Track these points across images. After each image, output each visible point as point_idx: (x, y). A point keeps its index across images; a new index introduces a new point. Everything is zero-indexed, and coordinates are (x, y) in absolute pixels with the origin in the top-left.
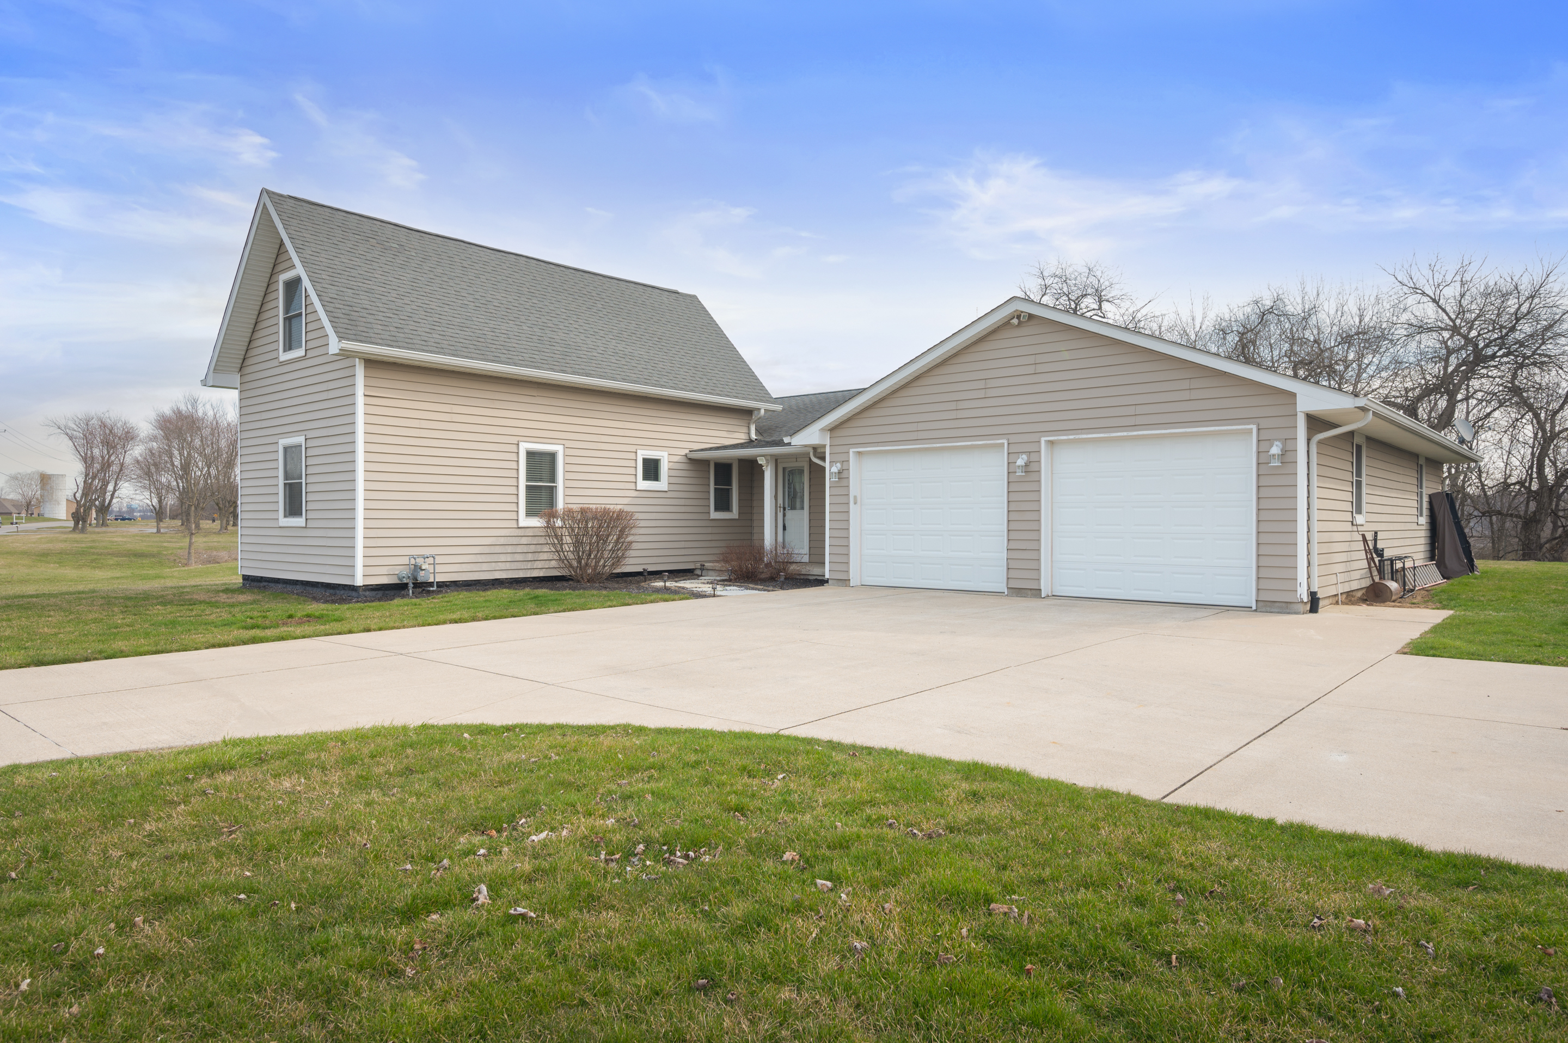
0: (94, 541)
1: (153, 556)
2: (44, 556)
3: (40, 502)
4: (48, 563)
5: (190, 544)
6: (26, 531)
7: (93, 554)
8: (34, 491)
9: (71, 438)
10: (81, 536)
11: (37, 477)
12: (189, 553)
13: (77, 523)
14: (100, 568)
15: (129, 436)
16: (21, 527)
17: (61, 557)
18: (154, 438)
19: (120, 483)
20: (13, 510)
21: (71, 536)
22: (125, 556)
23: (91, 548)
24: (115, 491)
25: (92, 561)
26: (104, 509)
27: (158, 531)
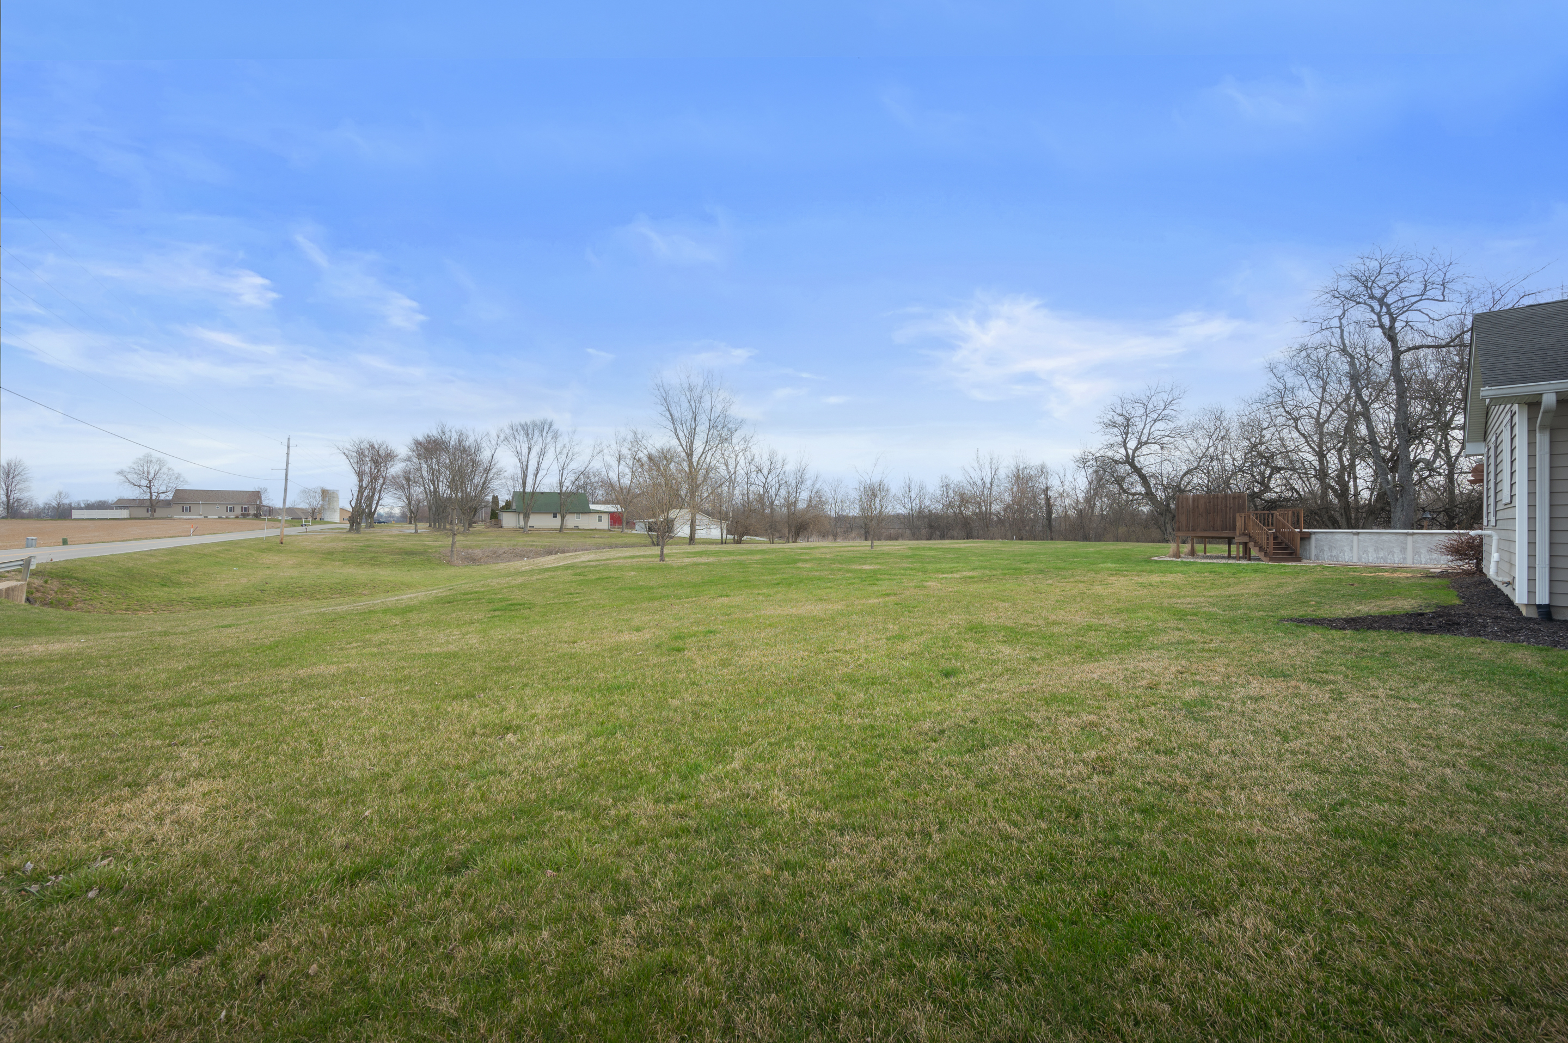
0: (368, 540)
1: (421, 554)
2: (329, 555)
3: (323, 509)
4: (334, 560)
5: (453, 543)
6: (313, 532)
7: (371, 552)
8: (317, 502)
9: (347, 457)
10: (357, 535)
11: (319, 491)
12: (452, 551)
13: (352, 526)
14: (379, 565)
15: (390, 457)
16: (309, 528)
17: (345, 556)
18: (409, 459)
19: (383, 495)
20: (302, 516)
21: (349, 535)
22: (398, 554)
23: (368, 546)
24: (379, 499)
25: (371, 559)
26: (371, 514)
27: (416, 532)
